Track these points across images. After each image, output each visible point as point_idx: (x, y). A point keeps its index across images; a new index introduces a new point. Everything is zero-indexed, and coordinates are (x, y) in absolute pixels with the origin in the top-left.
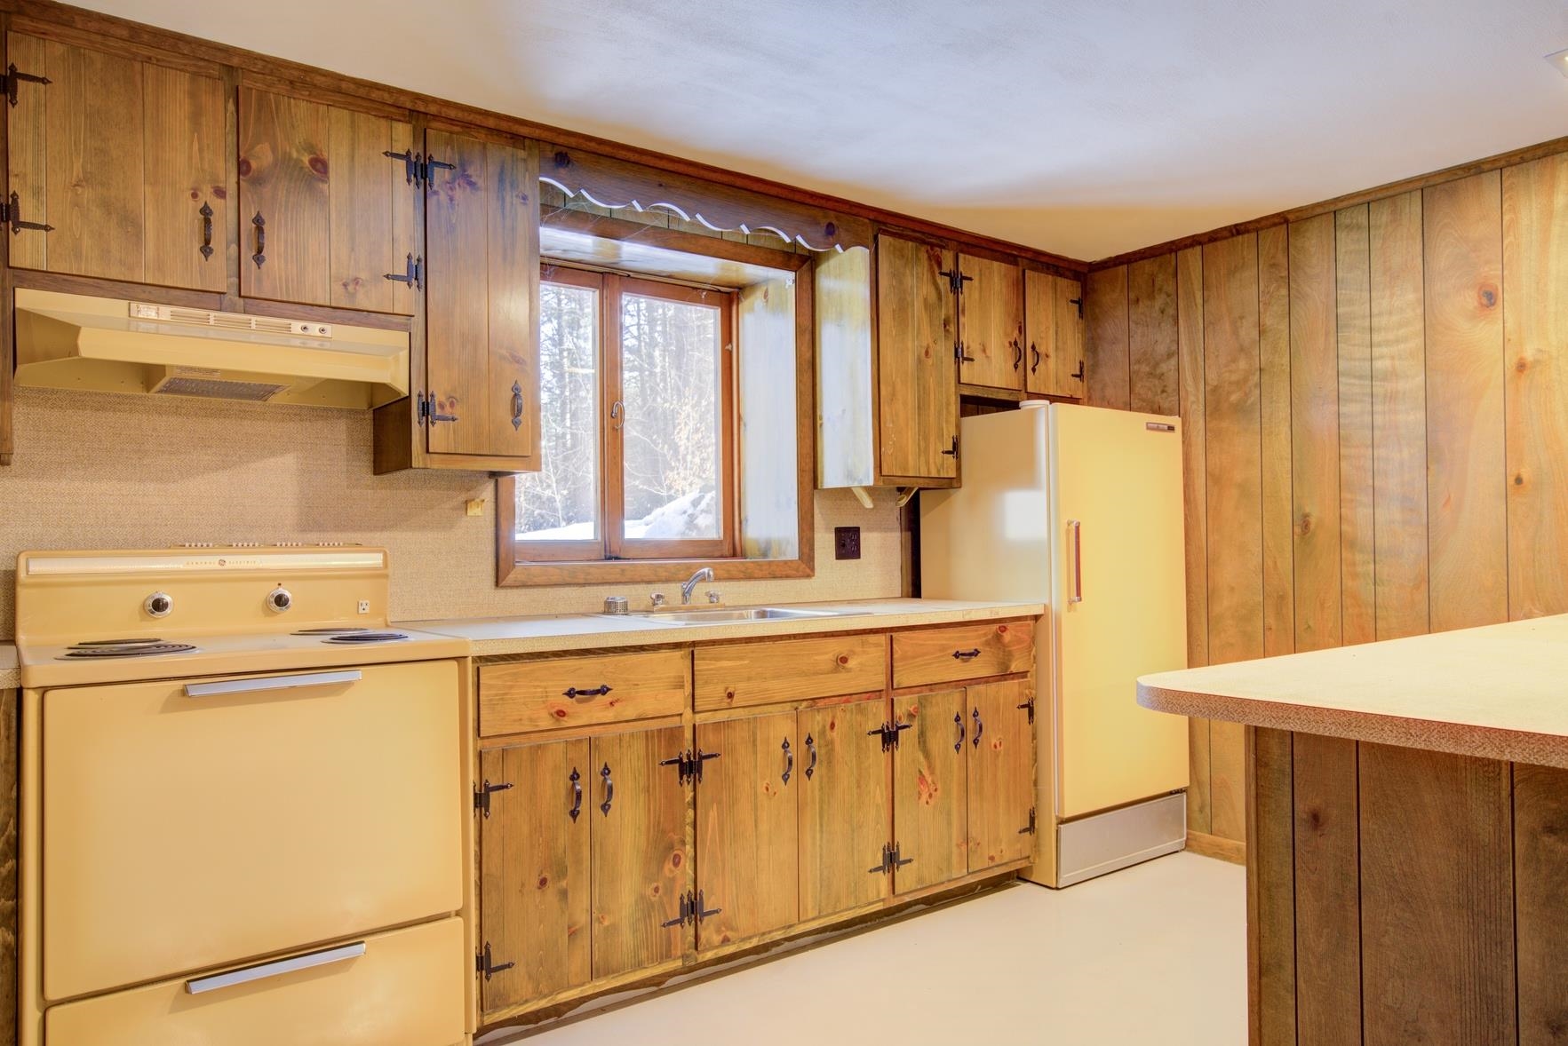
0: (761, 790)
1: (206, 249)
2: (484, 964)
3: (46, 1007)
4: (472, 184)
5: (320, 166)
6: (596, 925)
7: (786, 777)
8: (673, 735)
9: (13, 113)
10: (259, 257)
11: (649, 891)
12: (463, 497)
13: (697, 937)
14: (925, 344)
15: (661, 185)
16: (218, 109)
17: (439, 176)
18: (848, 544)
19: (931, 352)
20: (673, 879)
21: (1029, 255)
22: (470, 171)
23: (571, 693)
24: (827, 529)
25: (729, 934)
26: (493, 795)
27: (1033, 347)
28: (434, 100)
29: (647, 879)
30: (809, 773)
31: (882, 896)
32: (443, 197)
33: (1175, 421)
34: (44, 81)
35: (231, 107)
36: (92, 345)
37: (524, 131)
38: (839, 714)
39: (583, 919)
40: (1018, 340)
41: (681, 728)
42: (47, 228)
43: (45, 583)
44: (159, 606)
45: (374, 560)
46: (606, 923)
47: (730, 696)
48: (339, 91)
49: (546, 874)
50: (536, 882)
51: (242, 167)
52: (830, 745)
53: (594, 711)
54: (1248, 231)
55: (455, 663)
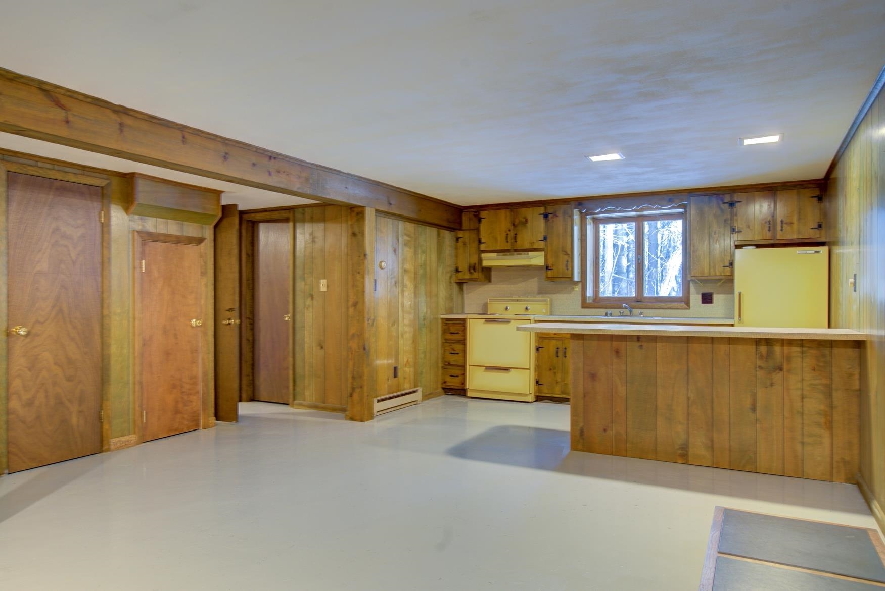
1: (507, 242)
2: (537, 382)
3: (469, 366)
5: (526, 221)
6: (563, 383)
9: (481, 225)
10: (516, 242)
12: (573, 287)
14: (714, 230)
16: (509, 215)
17: (550, 216)
18: (707, 299)
19: (717, 232)
22: (557, 213)
24: (698, 293)
26: (541, 349)
27: (782, 221)
28: (548, 200)
32: (551, 221)
33: (823, 249)
34: (485, 218)
35: (511, 213)
37: (570, 201)
39: (559, 380)
40: (771, 220)
42: (485, 243)
43: (491, 303)
44: (506, 308)
49: (552, 369)
50: (549, 369)
51: (514, 225)
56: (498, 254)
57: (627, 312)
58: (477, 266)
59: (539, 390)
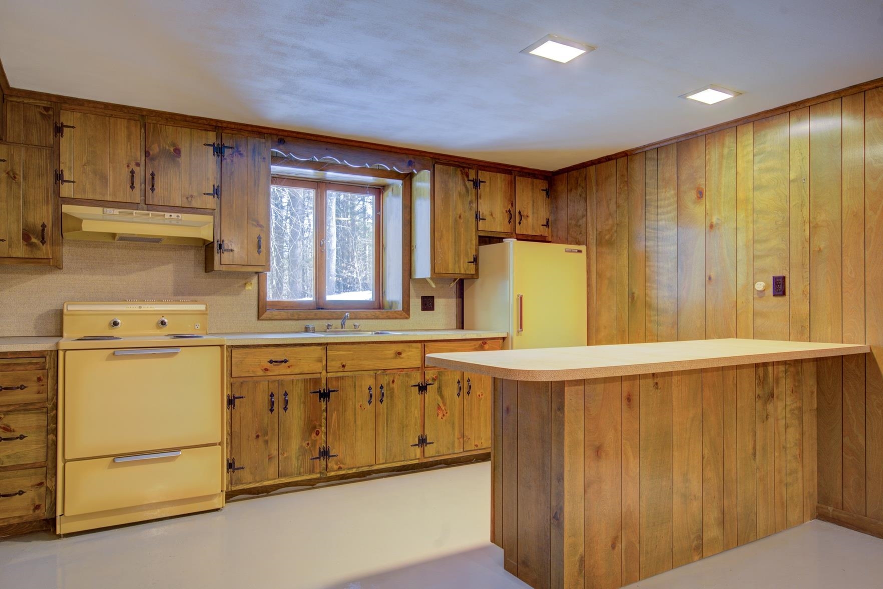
0: (358, 406)
1: (132, 187)
2: (231, 466)
3: (65, 461)
4: (241, 154)
5: (177, 151)
6: (280, 456)
7: (370, 402)
8: (317, 381)
9: (62, 140)
10: (153, 189)
11: (305, 444)
12: (244, 282)
13: (327, 465)
14: (459, 213)
15: (327, 149)
16: (137, 131)
17: (227, 152)
18: (428, 304)
19: (462, 216)
20: (316, 441)
21: (518, 169)
22: (240, 149)
23: (271, 362)
24: (417, 297)
25: (341, 466)
26: (237, 400)
27: (520, 213)
28: (225, 122)
29: (303, 439)
30: (381, 401)
31: (418, 457)
32: (229, 161)
33: (583, 248)
34: (73, 127)
35: (143, 131)
36: (87, 227)
37: (264, 131)
38: (397, 377)
39: (275, 453)
40: (511, 210)
41: (320, 379)
42: (73, 182)
43: (73, 314)
44: (115, 324)
45: (202, 307)
46: (285, 455)
47: (344, 366)
48: (186, 121)
49: (260, 434)
50: (255, 436)
51: (147, 154)
52: (392, 390)
53: (282, 369)
54: (612, 159)
55: (219, 348)
56: (109, 211)
58: (49, 229)
59: (231, 482)
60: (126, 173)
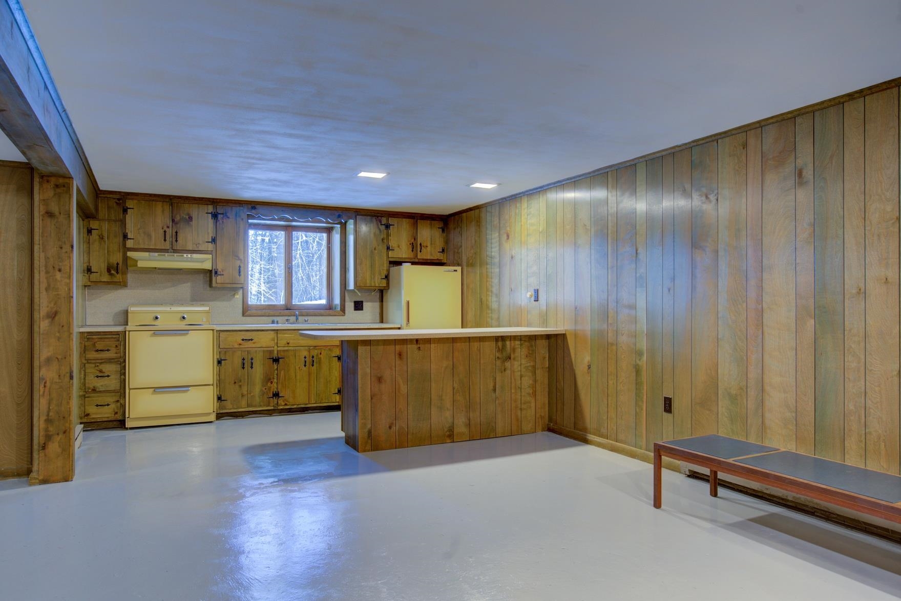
0: (297, 368)
1: (165, 240)
2: (219, 398)
3: (130, 389)
4: (228, 217)
5: (191, 218)
6: (249, 395)
7: (305, 366)
8: (271, 352)
9: (127, 216)
10: (176, 241)
11: (264, 389)
12: (234, 293)
13: (278, 402)
14: (374, 247)
15: (282, 211)
16: (167, 208)
17: (220, 217)
18: (358, 306)
19: (377, 248)
20: (270, 387)
21: (419, 215)
22: (228, 214)
23: (243, 340)
24: (351, 302)
25: (287, 403)
26: (223, 362)
27: (421, 244)
28: (218, 199)
29: (263, 386)
30: (313, 365)
31: (337, 401)
32: (221, 222)
34: (133, 209)
35: (171, 207)
36: (141, 264)
37: (242, 202)
38: (323, 351)
39: (245, 393)
40: (414, 242)
41: (274, 350)
42: (133, 239)
43: (133, 312)
44: (157, 318)
45: (207, 309)
46: (252, 395)
47: (288, 343)
48: (195, 200)
49: (236, 381)
50: (233, 382)
51: (173, 221)
52: (320, 359)
53: (250, 344)
55: (212, 331)
56: (152, 254)
57: (293, 319)
58: (120, 265)
59: (220, 408)
60: (162, 232)
